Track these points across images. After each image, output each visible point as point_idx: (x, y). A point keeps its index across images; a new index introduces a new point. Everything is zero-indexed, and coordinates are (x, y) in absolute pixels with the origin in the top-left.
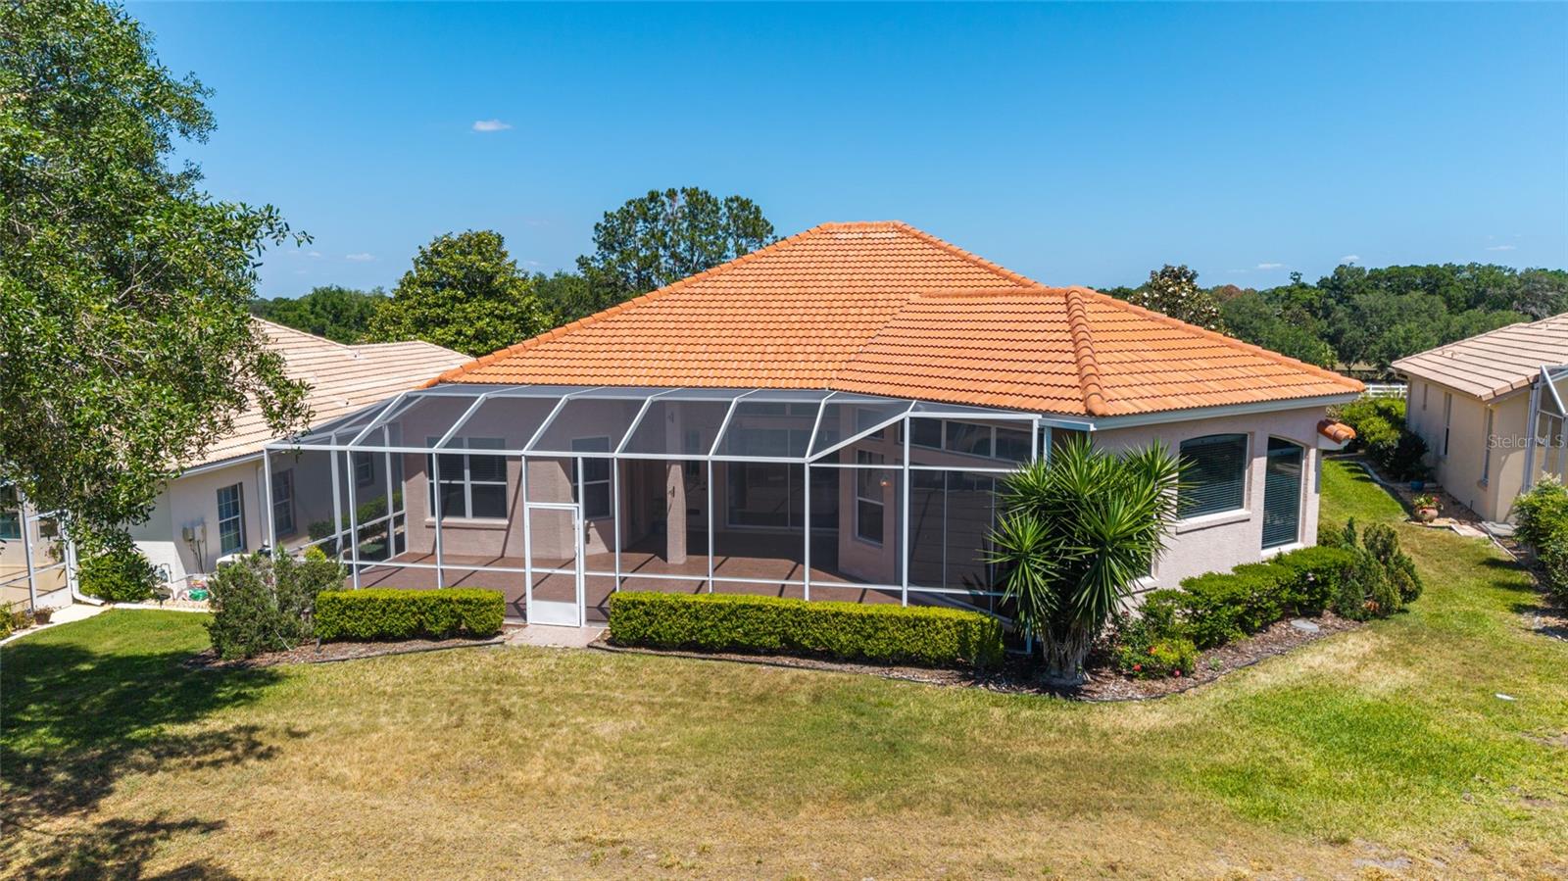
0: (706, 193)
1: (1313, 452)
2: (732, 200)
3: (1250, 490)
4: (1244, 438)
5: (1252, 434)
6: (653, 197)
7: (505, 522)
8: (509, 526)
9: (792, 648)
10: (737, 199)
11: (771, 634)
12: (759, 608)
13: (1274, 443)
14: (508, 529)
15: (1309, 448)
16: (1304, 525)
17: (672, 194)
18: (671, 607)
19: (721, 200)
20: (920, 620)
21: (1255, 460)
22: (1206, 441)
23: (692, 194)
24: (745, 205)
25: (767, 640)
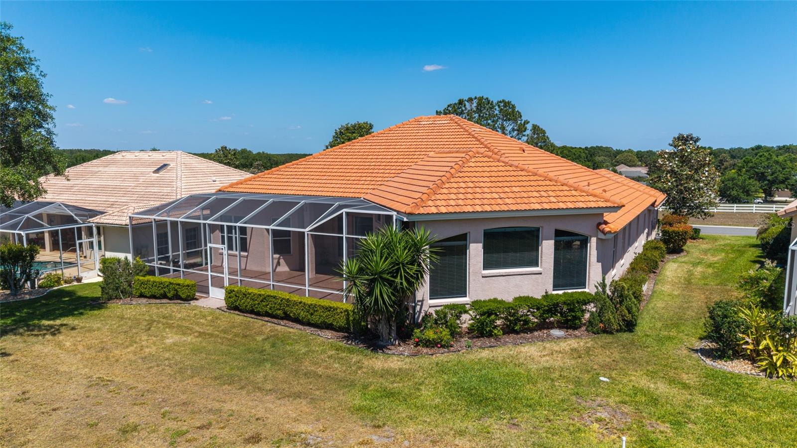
0: (487, 98)
1: (594, 240)
2: (500, 102)
3: (541, 257)
4: (538, 230)
5: (542, 227)
6: (461, 102)
7: (246, 254)
8: (248, 255)
9: (286, 317)
10: (503, 101)
11: (280, 310)
12: (274, 297)
13: (558, 233)
14: (247, 257)
15: (591, 237)
16: (589, 280)
17: (470, 100)
18: (244, 294)
19: (495, 102)
20: (331, 308)
21: (544, 241)
22: (507, 230)
23: (481, 99)
24: (507, 104)
25: (279, 312)
